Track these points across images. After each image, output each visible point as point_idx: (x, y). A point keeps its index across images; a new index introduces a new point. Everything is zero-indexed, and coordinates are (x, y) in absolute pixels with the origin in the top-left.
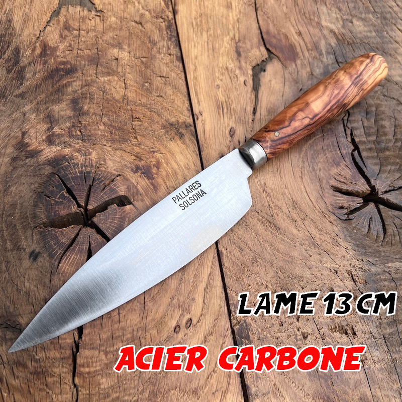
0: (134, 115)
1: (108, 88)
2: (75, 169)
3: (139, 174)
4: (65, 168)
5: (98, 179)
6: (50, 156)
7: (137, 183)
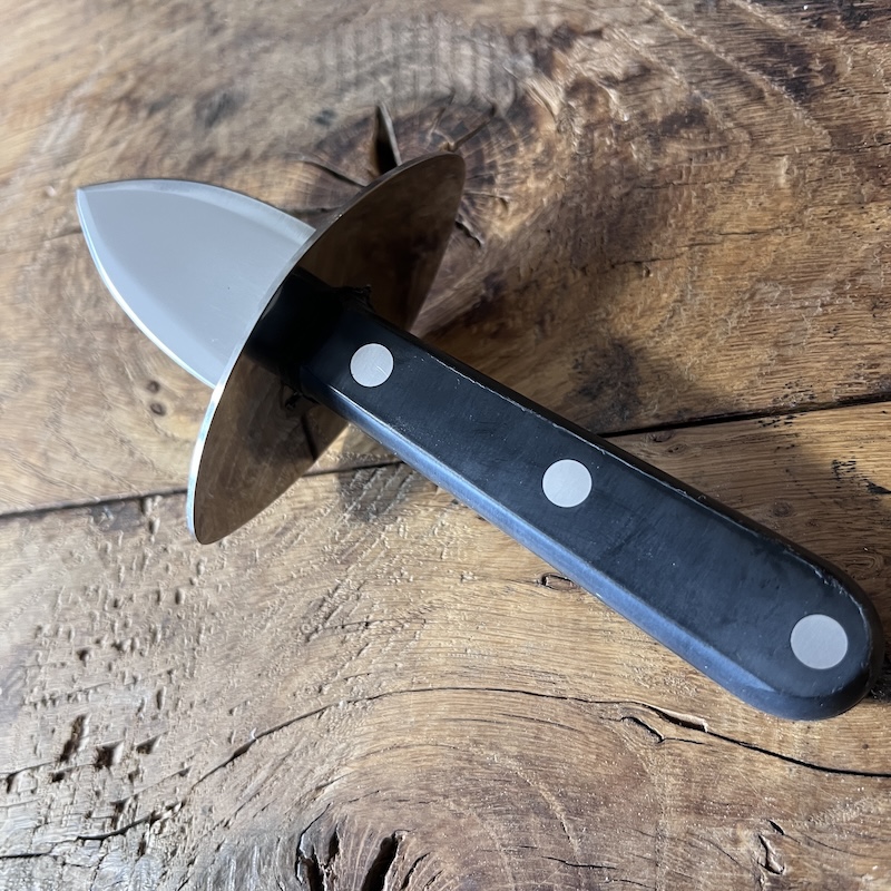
0: (658, 264)
1: (746, 190)
2: (501, 152)
3: (484, 292)
4: (504, 132)
5: (473, 204)
6: (536, 98)
7: (456, 290)
